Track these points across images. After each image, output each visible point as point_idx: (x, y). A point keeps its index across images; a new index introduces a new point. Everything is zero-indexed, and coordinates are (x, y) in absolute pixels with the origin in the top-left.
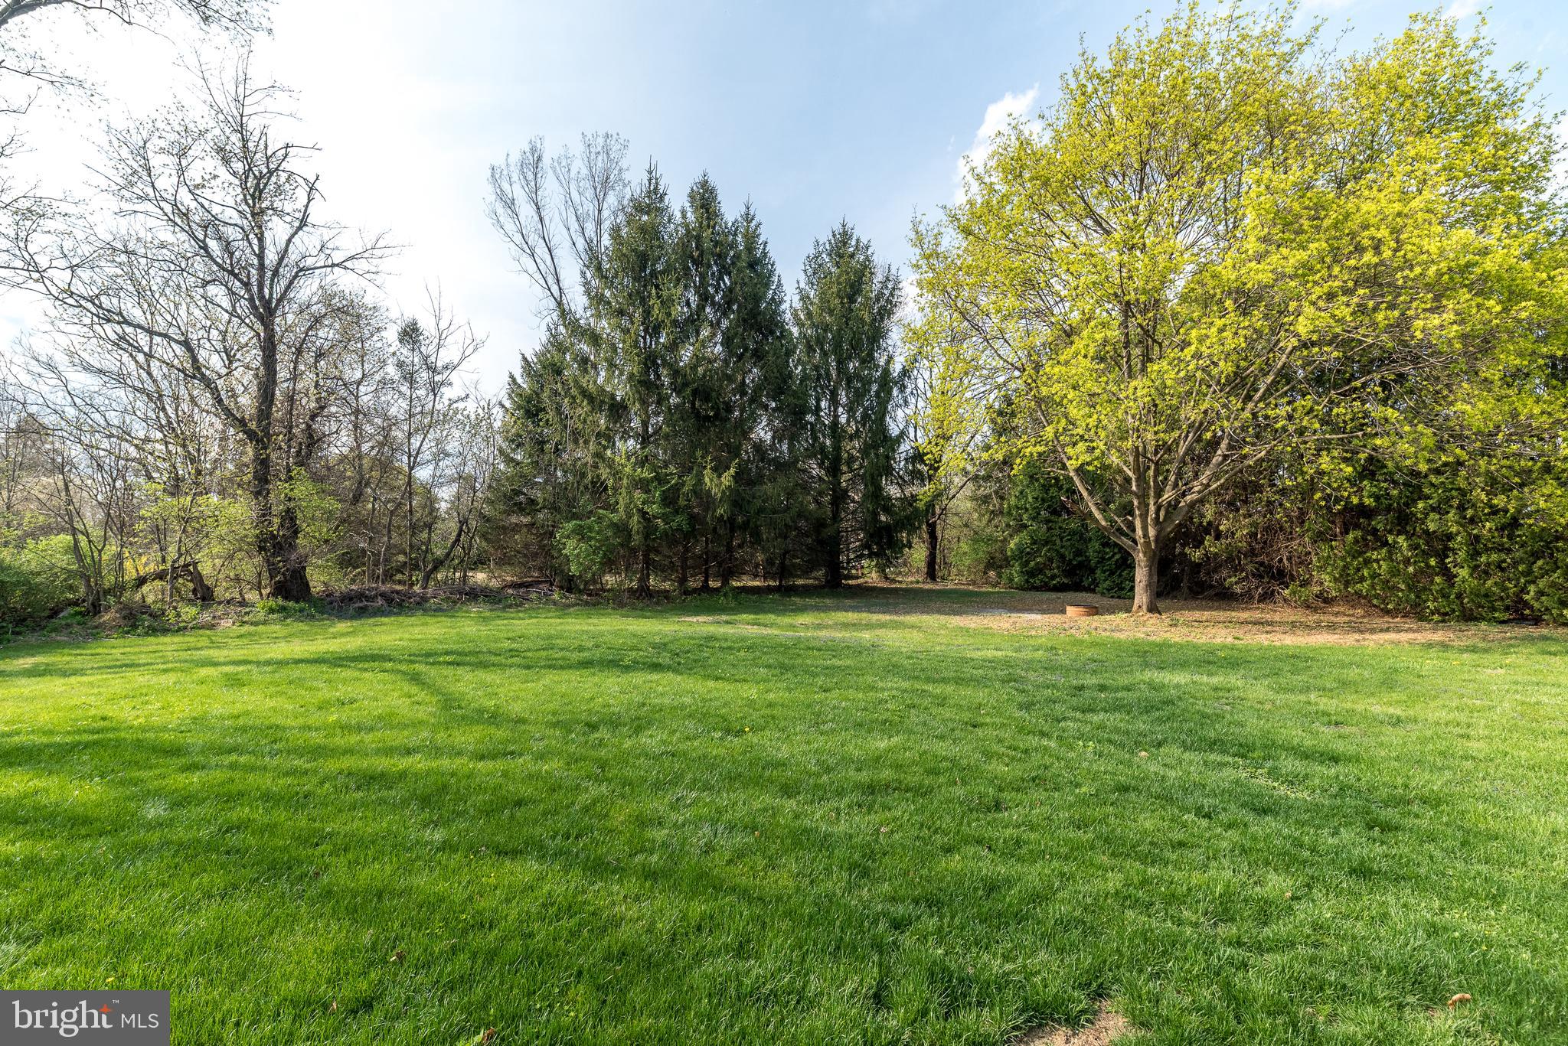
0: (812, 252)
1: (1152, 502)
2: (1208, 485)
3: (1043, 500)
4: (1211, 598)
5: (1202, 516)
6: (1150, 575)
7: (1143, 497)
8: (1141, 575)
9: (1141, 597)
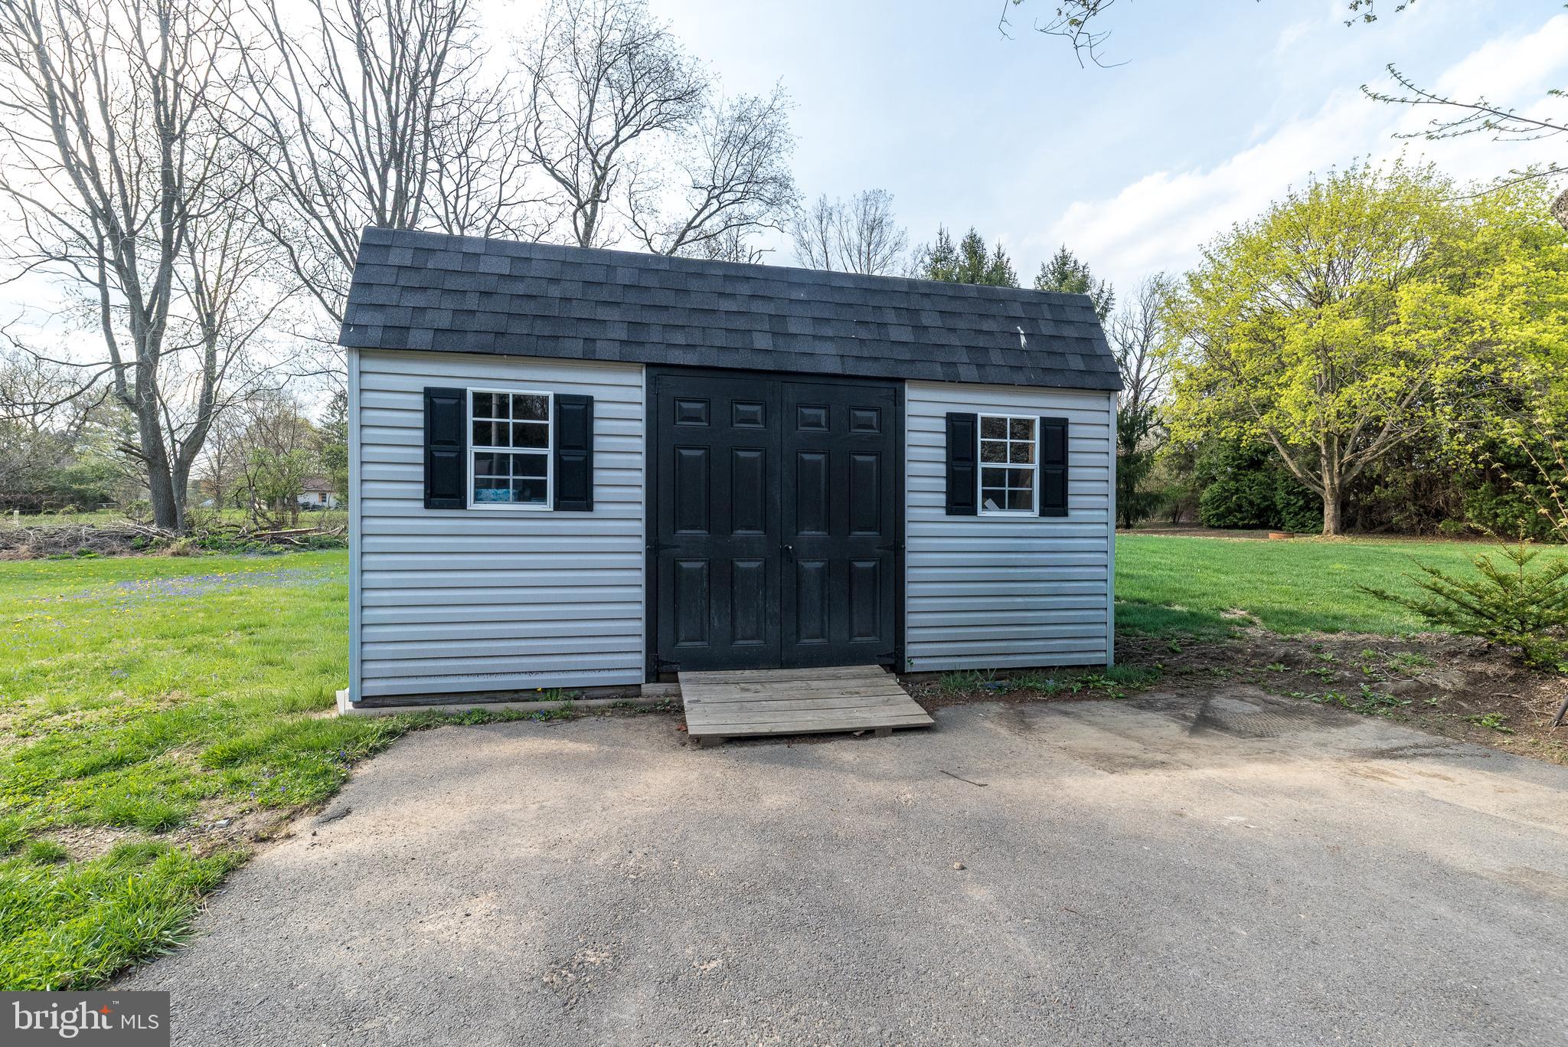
0: (1040, 273)
1: (1336, 462)
2: (1377, 452)
3: (1234, 459)
4: (1381, 533)
5: (1372, 471)
6: (1336, 510)
7: (1330, 460)
8: (1329, 510)
9: (1329, 523)
